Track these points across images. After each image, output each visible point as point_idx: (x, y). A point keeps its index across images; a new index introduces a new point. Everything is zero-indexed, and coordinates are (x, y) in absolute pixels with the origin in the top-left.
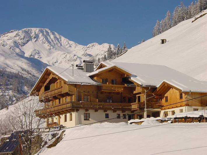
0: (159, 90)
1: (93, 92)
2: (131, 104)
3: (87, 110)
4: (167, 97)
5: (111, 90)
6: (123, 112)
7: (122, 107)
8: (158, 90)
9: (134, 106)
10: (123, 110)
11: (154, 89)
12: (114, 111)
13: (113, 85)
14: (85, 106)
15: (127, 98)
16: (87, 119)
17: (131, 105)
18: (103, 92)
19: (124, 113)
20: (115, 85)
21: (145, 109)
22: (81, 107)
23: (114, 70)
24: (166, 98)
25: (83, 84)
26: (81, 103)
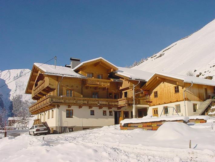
0: (149, 84)
1: (77, 87)
2: (118, 100)
3: (69, 106)
4: (157, 92)
5: (97, 85)
6: (109, 109)
7: (108, 103)
8: (147, 84)
9: (122, 102)
10: (110, 107)
11: (143, 83)
12: (100, 107)
13: (98, 79)
14: (67, 101)
15: (113, 94)
16: (70, 116)
17: (118, 102)
18: (88, 86)
19: (111, 110)
20: (100, 80)
21: (134, 105)
22: (62, 103)
23: (100, 63)
24: (155, 94)
25: (64, 76)
26: (62, 98)
